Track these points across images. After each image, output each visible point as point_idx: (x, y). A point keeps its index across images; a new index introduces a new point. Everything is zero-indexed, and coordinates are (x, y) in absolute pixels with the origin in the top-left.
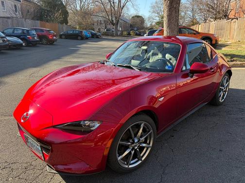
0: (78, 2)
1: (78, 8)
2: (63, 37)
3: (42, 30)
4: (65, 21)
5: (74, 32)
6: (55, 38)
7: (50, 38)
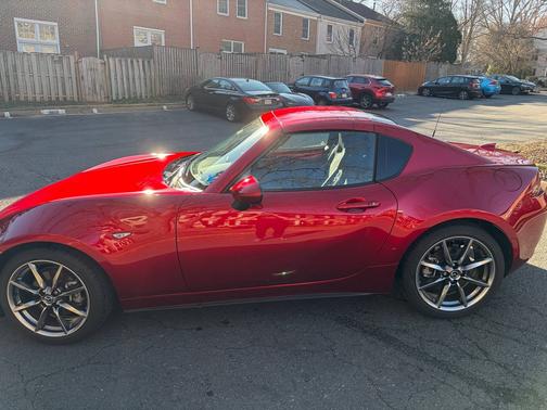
0: (508, 6)
1: (506, 20)
2: (426, 92)
3: (366, 80)
4: (449, 55)
5: (454, 81)
6: (389, 94)
7: (378, 95)
